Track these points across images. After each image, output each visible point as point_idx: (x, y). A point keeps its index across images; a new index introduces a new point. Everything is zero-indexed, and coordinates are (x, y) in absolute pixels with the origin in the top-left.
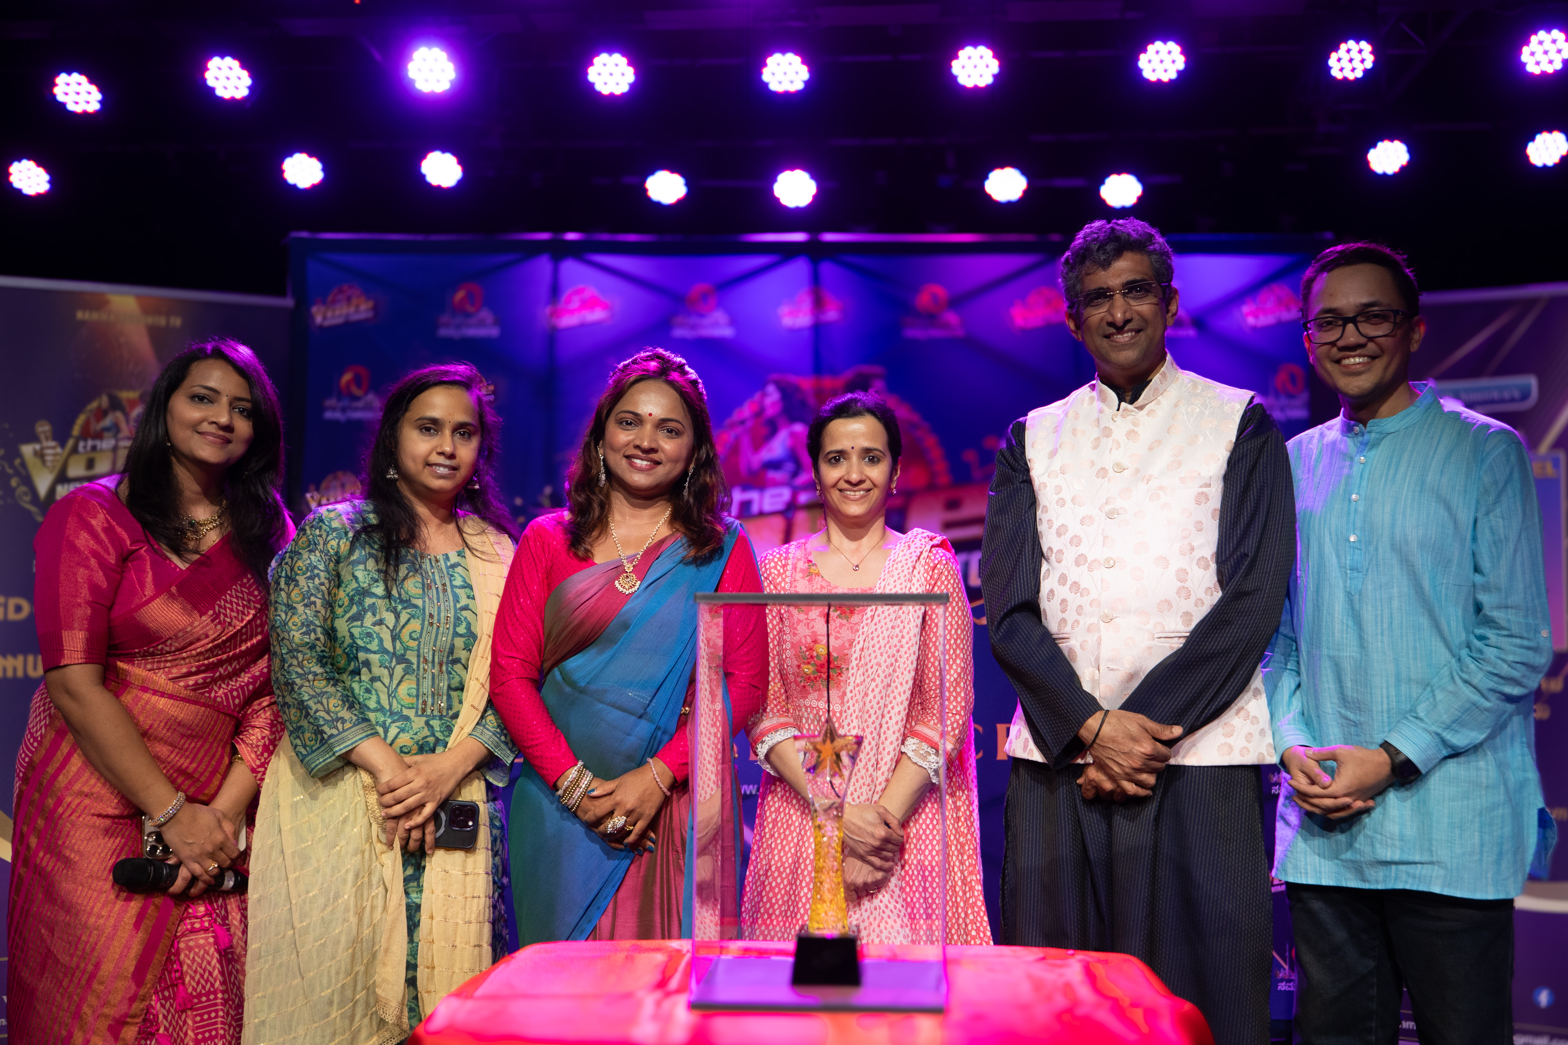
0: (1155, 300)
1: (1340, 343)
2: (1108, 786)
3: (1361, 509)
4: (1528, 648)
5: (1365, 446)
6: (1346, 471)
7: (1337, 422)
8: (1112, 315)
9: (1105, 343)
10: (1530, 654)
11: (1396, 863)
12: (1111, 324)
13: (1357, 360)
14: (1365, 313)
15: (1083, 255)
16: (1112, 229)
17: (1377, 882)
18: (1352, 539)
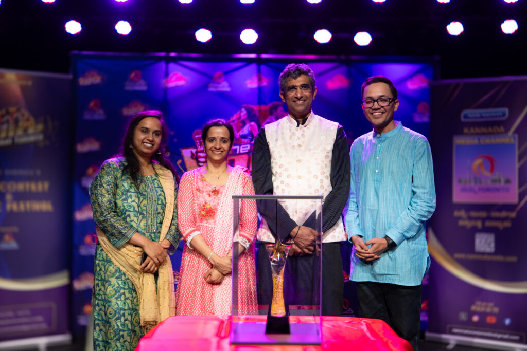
0: (310, 91)
1: (373, 108)
2: (299, 250)
3: (379, 162)
4: (429, 206)
5: (381, 141)
6: (374, 149)
7: (372, 133)
8: (297, 95)
9: (294, 104)
10: (429, 208)
11: (386, 275)
12: (296, 98)
13: (378, 113)
14: (381, 98)
15: (288, 75)
16: (298, 67)
17: (380, 280)
18: (377, 171)
